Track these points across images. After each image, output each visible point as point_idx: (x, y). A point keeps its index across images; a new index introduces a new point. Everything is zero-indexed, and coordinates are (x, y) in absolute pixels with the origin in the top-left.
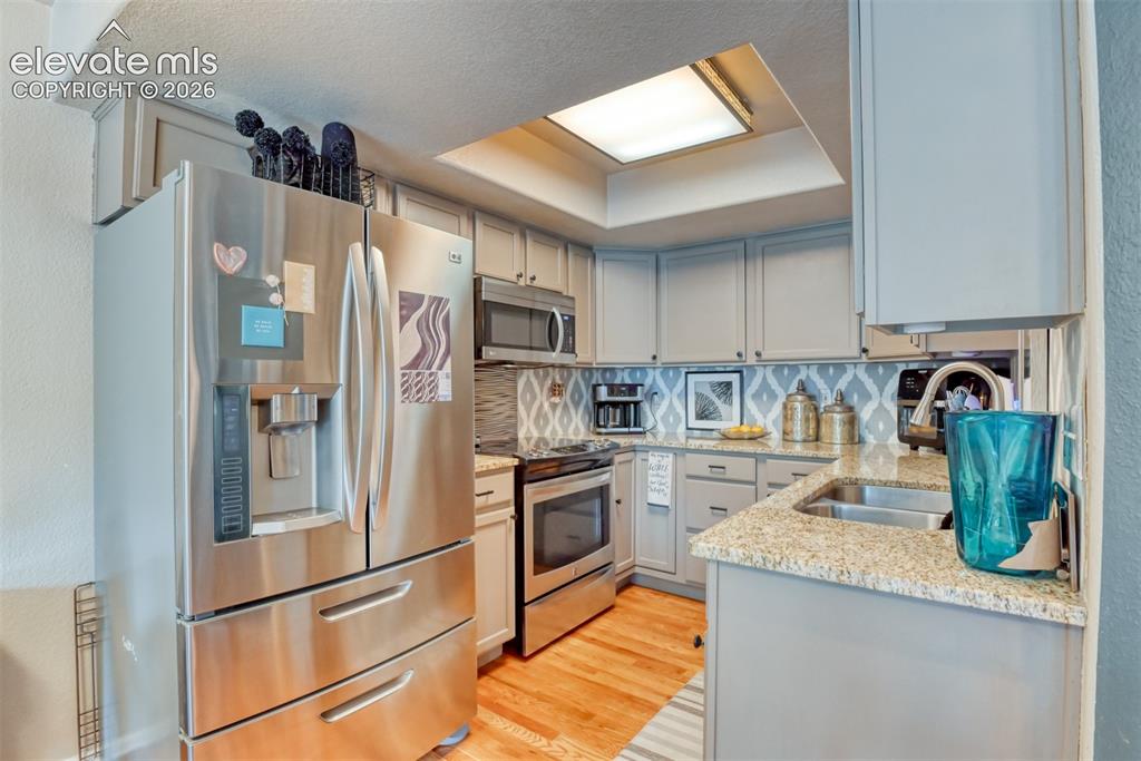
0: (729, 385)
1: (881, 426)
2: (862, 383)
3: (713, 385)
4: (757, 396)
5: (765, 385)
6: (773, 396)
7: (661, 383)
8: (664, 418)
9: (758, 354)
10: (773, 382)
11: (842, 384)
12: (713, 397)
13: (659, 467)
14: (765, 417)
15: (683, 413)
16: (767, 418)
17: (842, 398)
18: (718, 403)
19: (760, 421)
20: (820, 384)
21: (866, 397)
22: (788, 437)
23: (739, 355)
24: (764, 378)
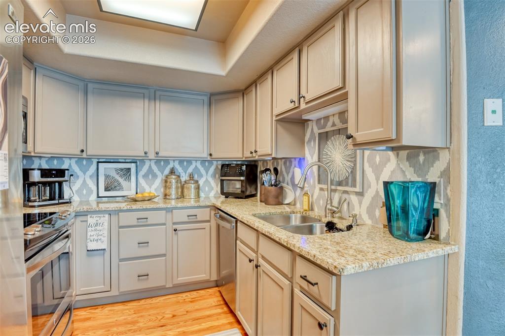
0: (129, 170)
1: (207, 189)
2: (199, 170)
3: (116, 170)
4: (145, 176)
5: (150, 170)
6: (155, 176)
7: (75, 168)
8: (79, 192)
9: (157, 153)
10: (155, 168)
11: (190, 170)
12: (117, 177)
13: (97, 225)
14: (150, 187)
15: (94, 188)
16: (153, 188)
17: (191, 177)
18: (121, 180)
19: (147, 189)
20: (179, 169)
21: (201, 176)
22: (168, 197)
23: (146, 153)
24: (150, 166)
